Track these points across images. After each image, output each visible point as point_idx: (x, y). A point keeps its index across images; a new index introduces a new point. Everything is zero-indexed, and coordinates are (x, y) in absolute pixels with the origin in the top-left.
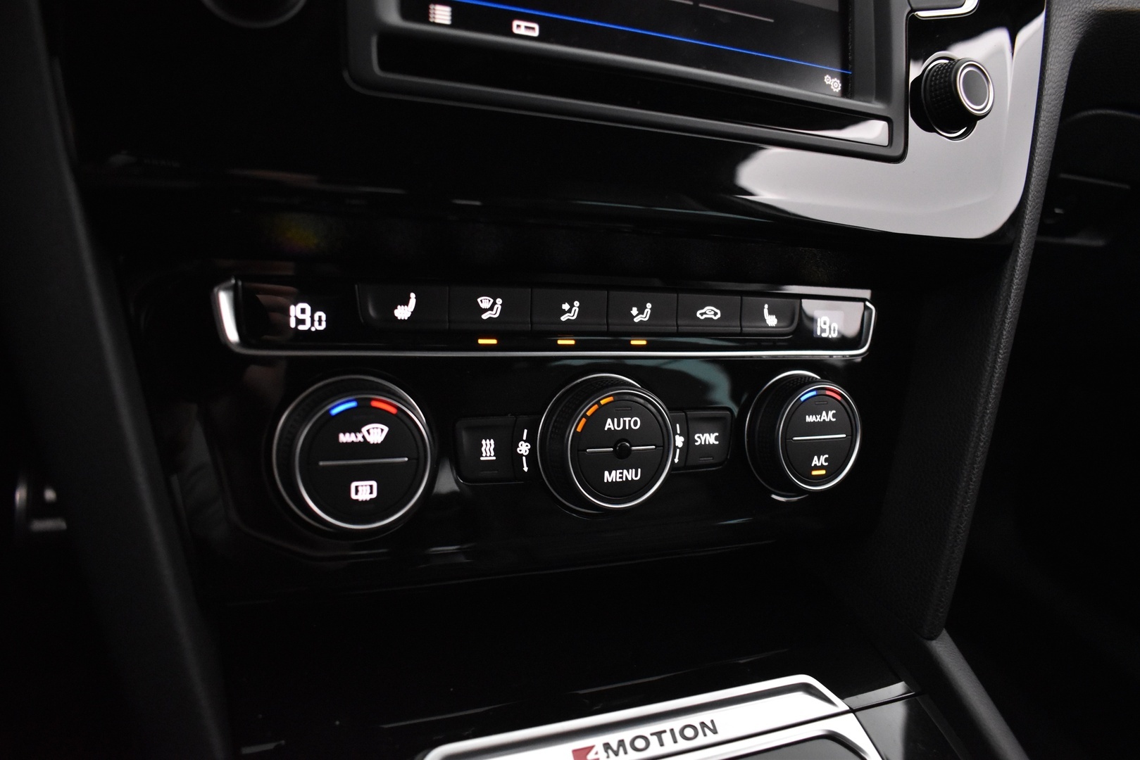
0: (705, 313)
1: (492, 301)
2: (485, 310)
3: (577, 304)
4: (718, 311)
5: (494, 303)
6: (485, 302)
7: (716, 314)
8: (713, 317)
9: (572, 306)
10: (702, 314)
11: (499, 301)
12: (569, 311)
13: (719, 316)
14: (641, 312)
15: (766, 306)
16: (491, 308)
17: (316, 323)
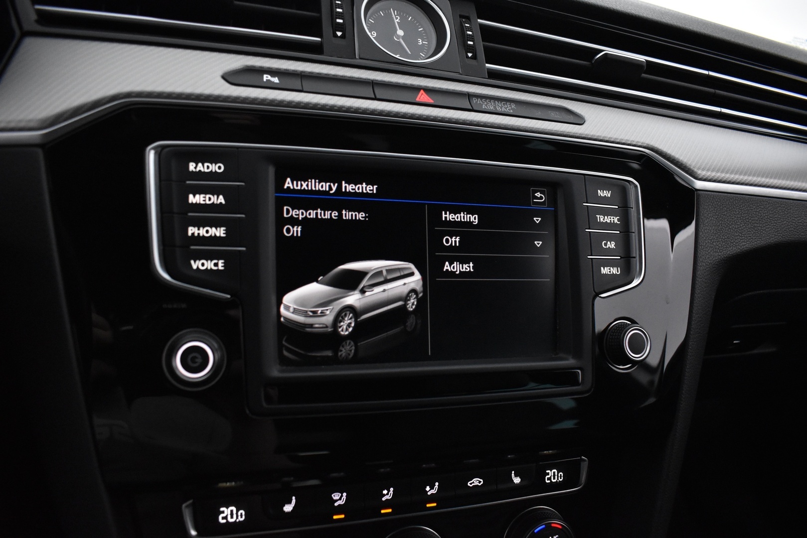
0: (473, 483)
1: (340, 495)
2: (337, 501)
3: (392, 489)
4: (482, 480)
5: (342, 496)
6: (336, 496)
7: (480, 482)
8: (478, 484)
9: (389, 491)
10: (471, 484)
11: (345, 494)
12: (387, 494)
13: (482, 483)
14: (432, 488)
15: (513, 472)
16: (340, 499)
17: (239, 517)
